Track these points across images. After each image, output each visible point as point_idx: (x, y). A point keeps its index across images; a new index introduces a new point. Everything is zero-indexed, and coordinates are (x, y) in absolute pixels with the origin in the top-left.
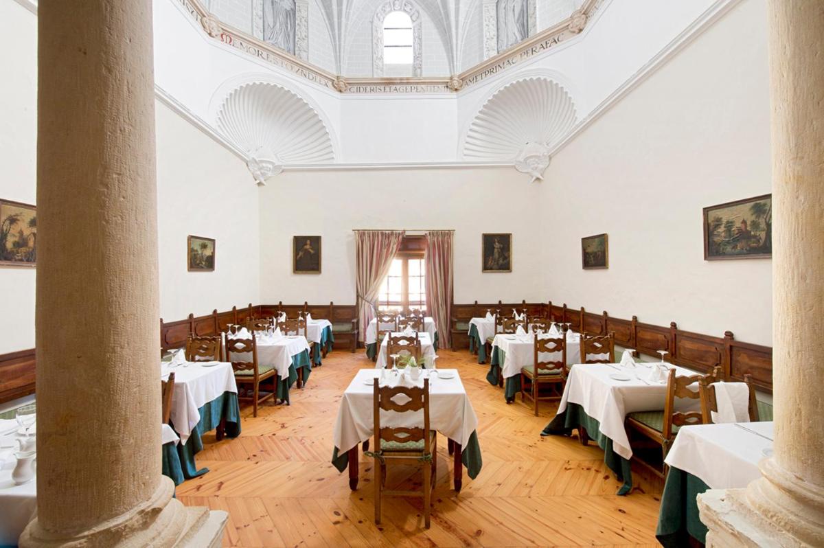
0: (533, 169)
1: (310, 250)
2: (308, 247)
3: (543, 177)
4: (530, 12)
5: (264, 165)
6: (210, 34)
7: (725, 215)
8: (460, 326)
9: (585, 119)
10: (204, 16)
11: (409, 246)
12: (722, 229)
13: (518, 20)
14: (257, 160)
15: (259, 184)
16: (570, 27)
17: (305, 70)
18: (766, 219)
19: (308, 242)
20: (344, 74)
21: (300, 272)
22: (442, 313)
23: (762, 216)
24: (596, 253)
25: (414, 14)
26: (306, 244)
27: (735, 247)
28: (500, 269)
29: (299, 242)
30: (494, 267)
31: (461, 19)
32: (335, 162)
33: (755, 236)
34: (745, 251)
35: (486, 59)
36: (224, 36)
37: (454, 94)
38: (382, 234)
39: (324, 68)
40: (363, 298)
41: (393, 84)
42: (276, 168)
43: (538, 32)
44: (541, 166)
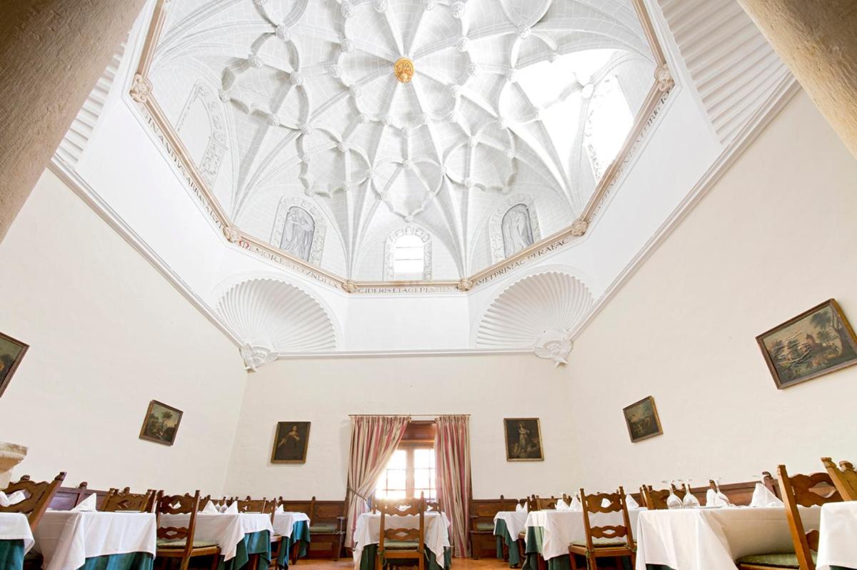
0: (554, 354)
1: (296, 437)
2: (293, 433)
3: (567, 361)
4: (533, 227)
5: (259, 351)
6: (229, 240)
7: (784, 337)
8: (483, 527)
9: (602, 297)
10: (227, 226)
11: (415, 433)
12: (786, 352)
13: (522, 234)
14: (252, 346)
15: (250, 370)
16: (572, 232)
17: (316, 273)
18: (833, 326)
19: (295, 428)
20: (354, 278)
21: (280, 461)
22: (458, 511)
23: (827, 324)
24: (643, 420)
25: (424, 237)
26: (292, 431)
27: (809, 365)
28: (529, 457)
29: (284, 428)
30: (522, 455)
31: (469, 237)
32: (336, 350)
33: (829, 347)
34: (823, 365)
35: (494, 263)
36: (242, 243)
37: (465, 294)
38: (384, 419)
39: (334, 273)
40: (354, 492)
41: (403, 285)
42: (271, 355)
43: (543, 238)
44: (563, 351)
